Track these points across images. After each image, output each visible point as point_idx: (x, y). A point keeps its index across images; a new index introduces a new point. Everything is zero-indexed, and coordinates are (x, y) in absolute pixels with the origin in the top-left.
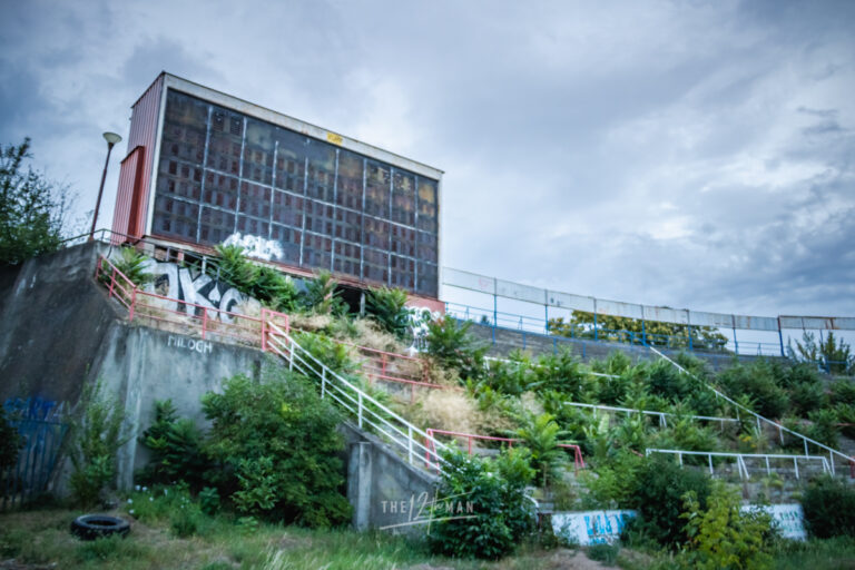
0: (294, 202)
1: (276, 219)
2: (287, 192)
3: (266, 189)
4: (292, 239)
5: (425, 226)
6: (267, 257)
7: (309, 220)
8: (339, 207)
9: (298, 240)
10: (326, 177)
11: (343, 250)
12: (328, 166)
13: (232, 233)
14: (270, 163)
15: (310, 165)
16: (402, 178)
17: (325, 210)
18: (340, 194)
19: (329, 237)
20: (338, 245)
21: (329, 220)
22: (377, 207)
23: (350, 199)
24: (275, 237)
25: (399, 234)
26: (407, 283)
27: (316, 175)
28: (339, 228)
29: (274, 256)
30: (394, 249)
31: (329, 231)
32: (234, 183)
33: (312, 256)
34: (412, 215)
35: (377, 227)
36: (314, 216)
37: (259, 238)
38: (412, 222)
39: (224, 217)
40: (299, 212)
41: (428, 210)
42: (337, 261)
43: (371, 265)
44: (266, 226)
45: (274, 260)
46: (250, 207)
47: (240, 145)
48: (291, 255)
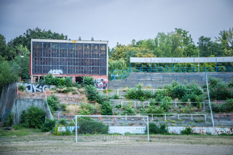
0: (65, 60)
1: (60, 65)
2: (63, 58)
3: (57, 59)
4: (65, 69)
5: (102, 57)
6: (59, 74)
7: (69, 63)
8: (77, 58)
9: (66, 68)
10: (73, 52)
11: (78, 68)
12: (73, 49)
13: (50, 70)
14: (58, 52)
15: (68, 50)
16: (95, 46)
17: (73, 60)
18: (77, 55)
19: (74, 66)
20: (77, 68)
21: (74, 62)
22: (88, 56)
23: (80, 56)
24: (60, 69)
25: (94, 61)
26: (97, 73)
27: (70, 52)
28: (77, 63)
29: (60, 73)
30: (93, 65)
31: (74, 64)
32: (50, 59)
33: (70, 71)
34: (98, 55)
35: (88, 61)
36: (70, 62)
37: (57, 70)
38: (98, 57)
39: (48, 67)
40: (66, 62)
41: (103, 52)
42: (77, 71)
43: (86, 70)
44: (58, 67)
45: (60, 74)
46: (54, 63)
47: (50, 50)
48: (65, 72)
